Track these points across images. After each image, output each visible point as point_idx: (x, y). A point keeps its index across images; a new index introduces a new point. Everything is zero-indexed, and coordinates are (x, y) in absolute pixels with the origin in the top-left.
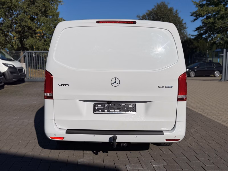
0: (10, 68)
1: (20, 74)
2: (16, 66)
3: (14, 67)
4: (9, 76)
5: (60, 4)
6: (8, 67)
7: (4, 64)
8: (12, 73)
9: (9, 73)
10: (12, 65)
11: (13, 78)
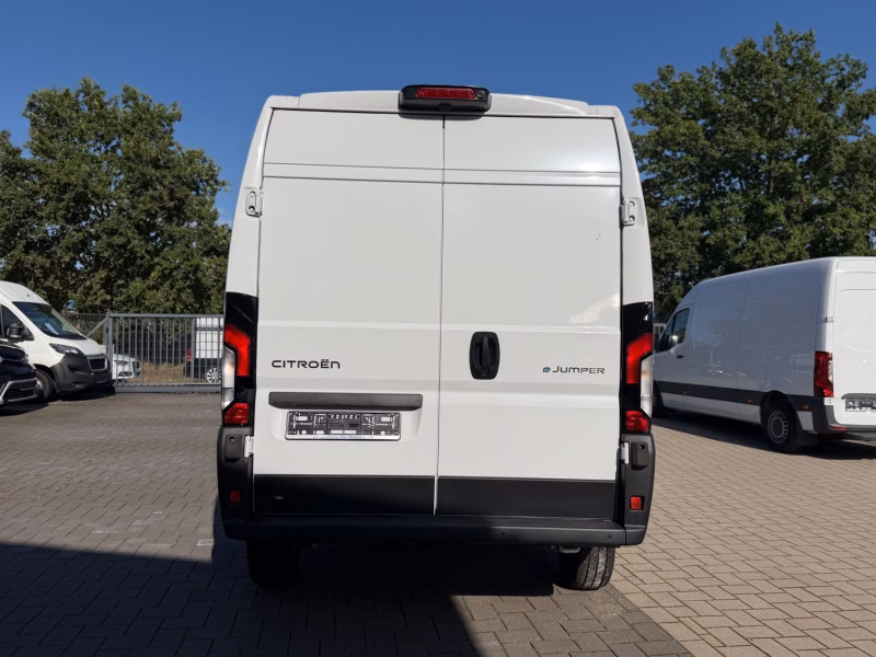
0: (69, 356)
1: (96, 373)
2: (85, 353)
3: (80, 355)
4: (65, 379)
5: (223, 188)
6: (63, 355)
7: (54, 346)
8: (72, 369)
9: (66, 369)
10: (77, 349)
11: (76, 383)
